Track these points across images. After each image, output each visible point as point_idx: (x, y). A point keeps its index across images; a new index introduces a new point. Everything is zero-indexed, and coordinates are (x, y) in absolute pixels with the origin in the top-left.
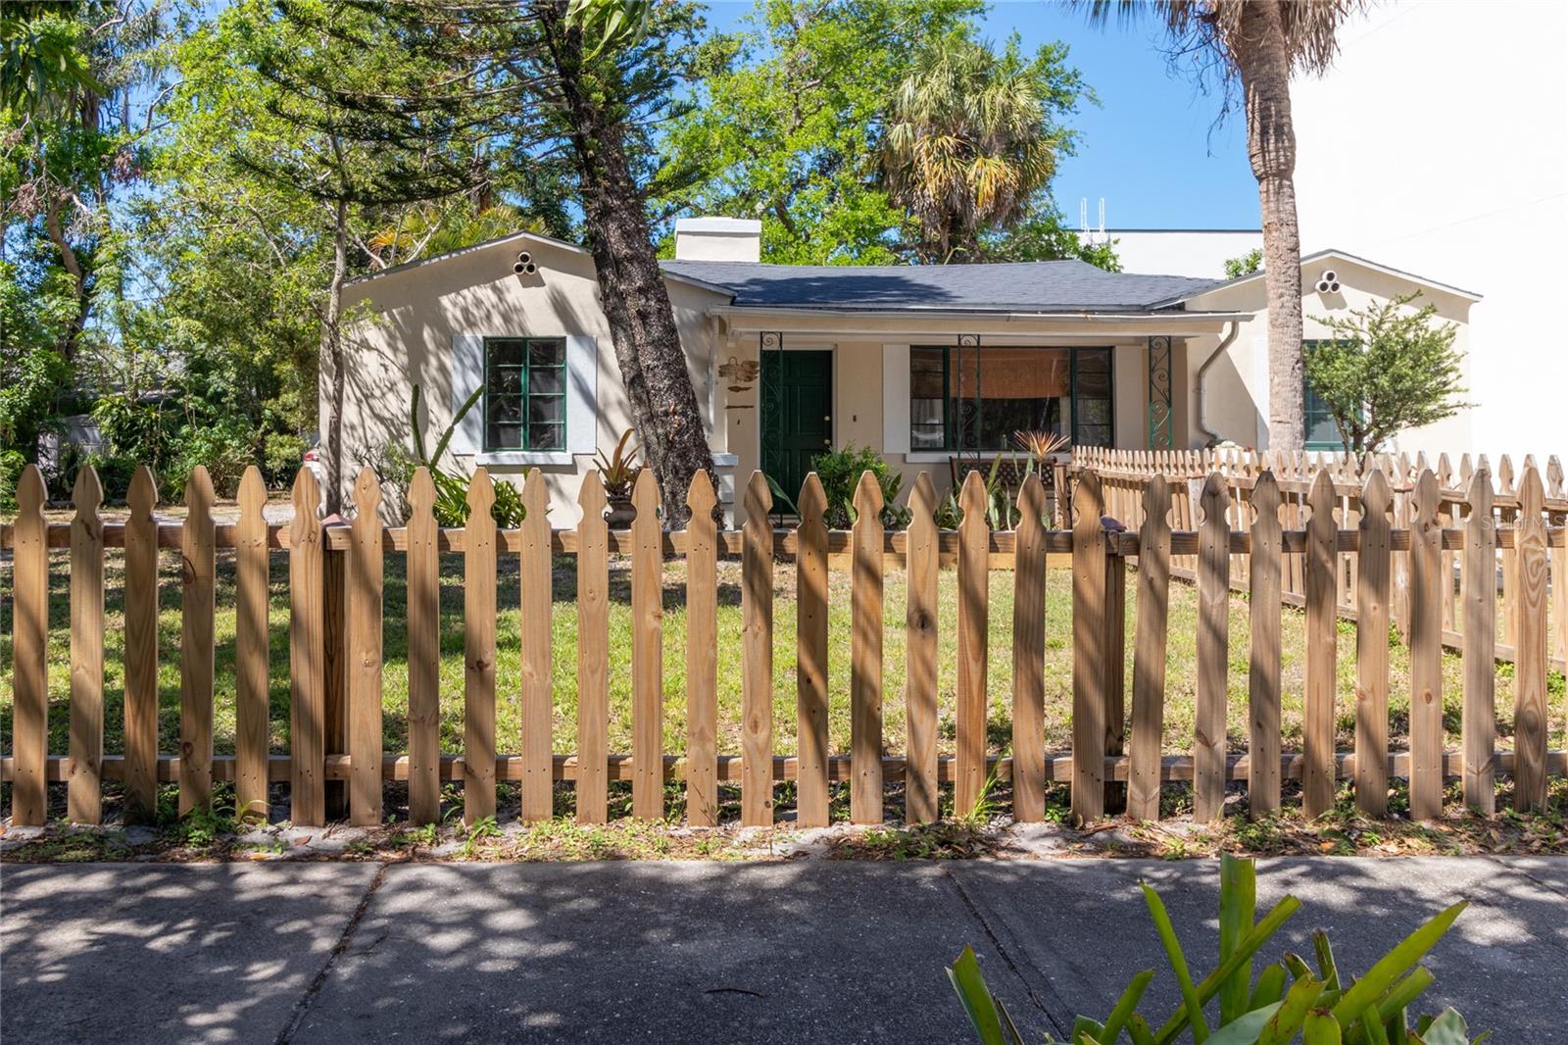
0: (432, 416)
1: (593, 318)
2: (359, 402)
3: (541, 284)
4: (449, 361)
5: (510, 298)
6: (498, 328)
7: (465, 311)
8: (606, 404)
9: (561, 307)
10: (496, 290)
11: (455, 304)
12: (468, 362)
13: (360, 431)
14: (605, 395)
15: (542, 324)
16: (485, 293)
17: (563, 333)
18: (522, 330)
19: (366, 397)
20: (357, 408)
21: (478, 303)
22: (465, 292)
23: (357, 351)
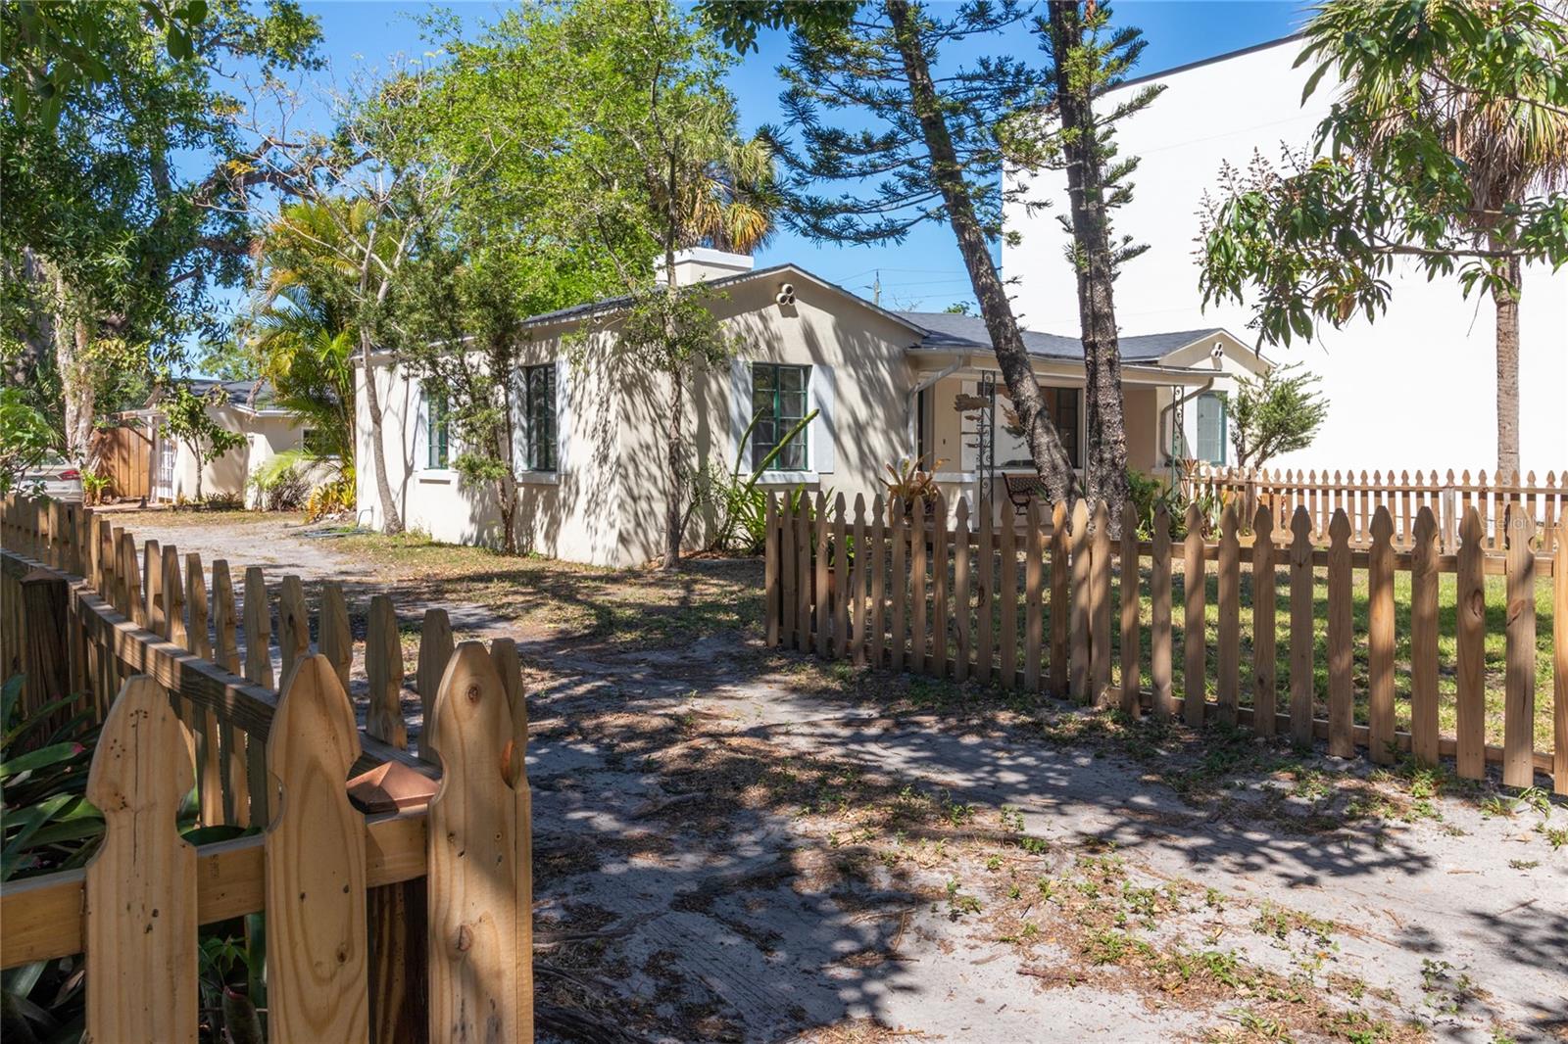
0: (713, 437)
1: (832, 351)
2: (653, 421)
3: (796, 315)
4: (725, 384)
5: (773, 326)
6: (763, 355)
7: (739, 336)
8: (840, 428)
9: (810, 338)
10: (762, 318)
11: (730, 329)
12: (741, 386)
13: (655, 451)
14: (839, 420)
15: (795, 353)
16: (753, 320)
17: (811, 362)
18: (781, 357)
19: (659, 416)
20: (650, 428)
21: (749, 329)
22: (738, 318)
23: (651, 371)
